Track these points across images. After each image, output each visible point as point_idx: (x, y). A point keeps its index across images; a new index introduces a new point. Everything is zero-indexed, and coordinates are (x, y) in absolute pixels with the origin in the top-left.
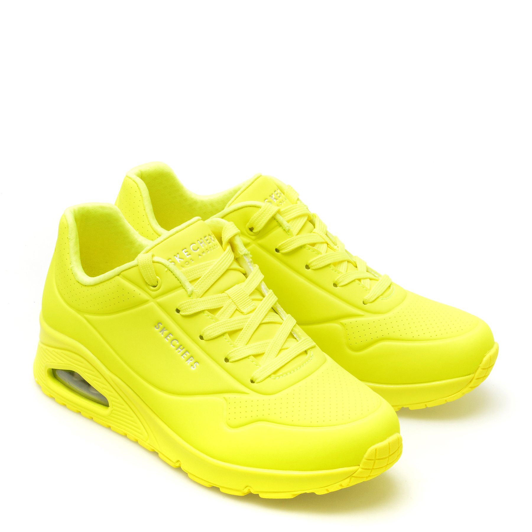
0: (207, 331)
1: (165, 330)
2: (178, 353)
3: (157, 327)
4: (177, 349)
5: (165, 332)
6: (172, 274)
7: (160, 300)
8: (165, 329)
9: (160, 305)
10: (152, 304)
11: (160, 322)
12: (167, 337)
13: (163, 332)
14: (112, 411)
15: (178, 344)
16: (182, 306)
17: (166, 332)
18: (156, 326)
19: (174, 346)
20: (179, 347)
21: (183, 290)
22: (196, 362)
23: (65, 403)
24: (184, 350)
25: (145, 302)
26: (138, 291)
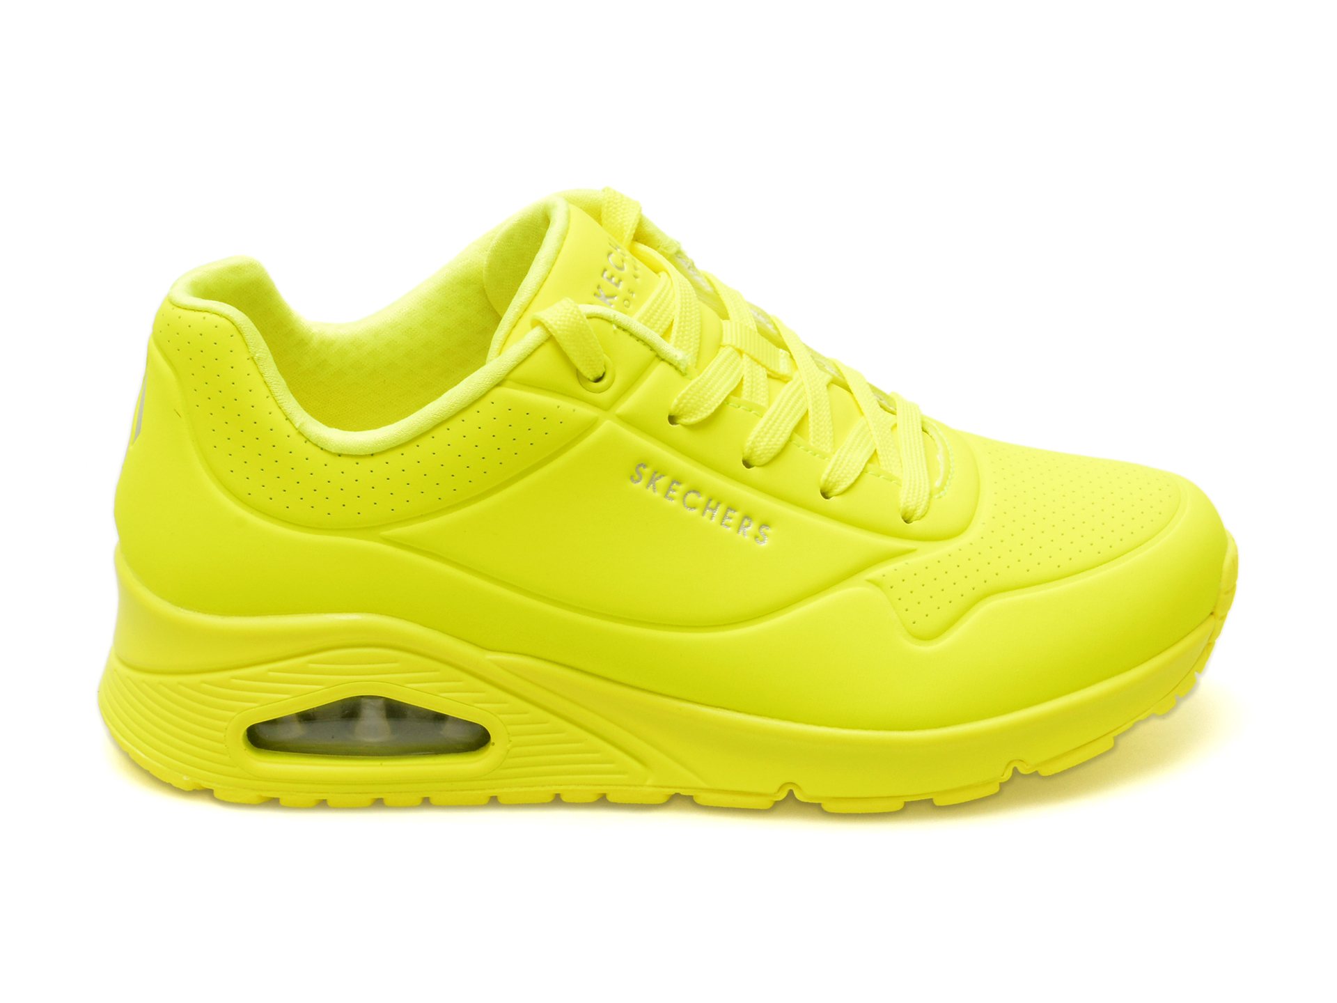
0: (759, 442)
1: (657, 479)
2: (711, 521)
3: (637, 477)
4: (703, 514)
5: (657, 482)
6: (626, 335)
7: (624, 407)
8: (657, 476)
9: (627, 420)
10: (608, 425)
11: (640, 463)
12: (667, 493)
13: (654, 486)
14: (509, 750)
15: (702, 500)
16: (684, 401)
17: (662, 482)
18: (632, 478)
19: (693, 508)
20: (707, 507)
21: (663, 364)
22: (765, 525)
23: (323, 797)
24: (721, 509)
25: (590, 426)
26: (567, 405)
